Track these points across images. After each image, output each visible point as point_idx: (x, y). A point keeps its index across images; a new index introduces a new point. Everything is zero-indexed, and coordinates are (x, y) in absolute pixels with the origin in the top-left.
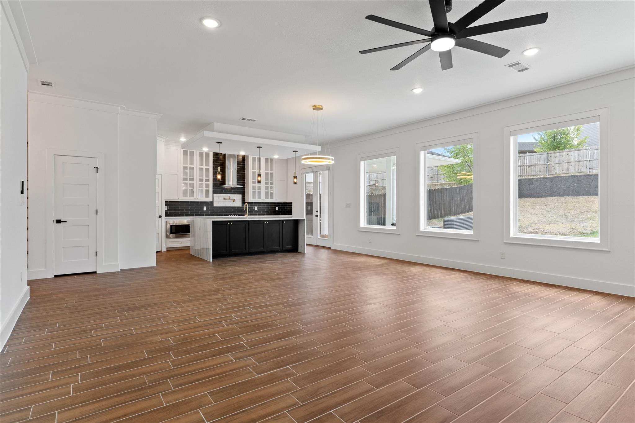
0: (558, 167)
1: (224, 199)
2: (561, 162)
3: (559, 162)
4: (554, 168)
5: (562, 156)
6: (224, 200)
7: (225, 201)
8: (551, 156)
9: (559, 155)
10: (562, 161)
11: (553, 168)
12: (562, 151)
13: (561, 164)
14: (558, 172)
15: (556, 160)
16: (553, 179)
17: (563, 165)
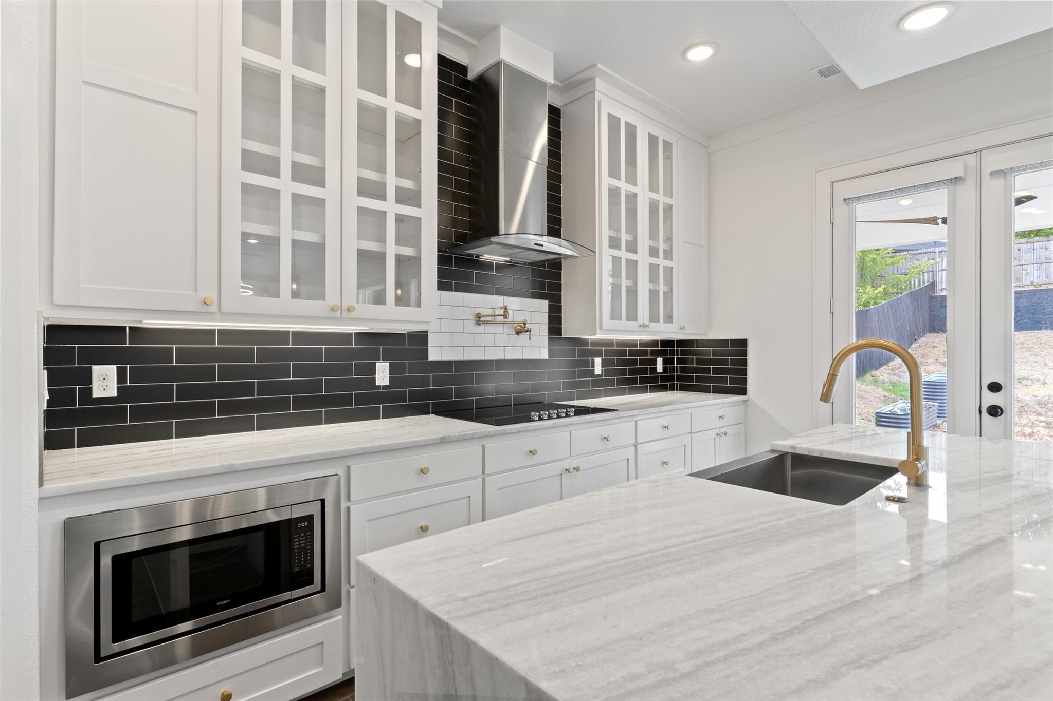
0: (1035, 272)
1: (478, 319)
2: (1044, 260)
3: (1039, 260)
4: (1027, 273)
5: (1047, 249)
6: (478, 323)
7: (482, 327)
8: (1019, 250)
9: (1038, 248)
10: (1047, 259)
11: (1024, 272)
12: (1047, 239)
13: (1043, 265)
14: (1035, 281)
15: (1031, 257)
16: (1034, 295)
17: (1048, 267)
